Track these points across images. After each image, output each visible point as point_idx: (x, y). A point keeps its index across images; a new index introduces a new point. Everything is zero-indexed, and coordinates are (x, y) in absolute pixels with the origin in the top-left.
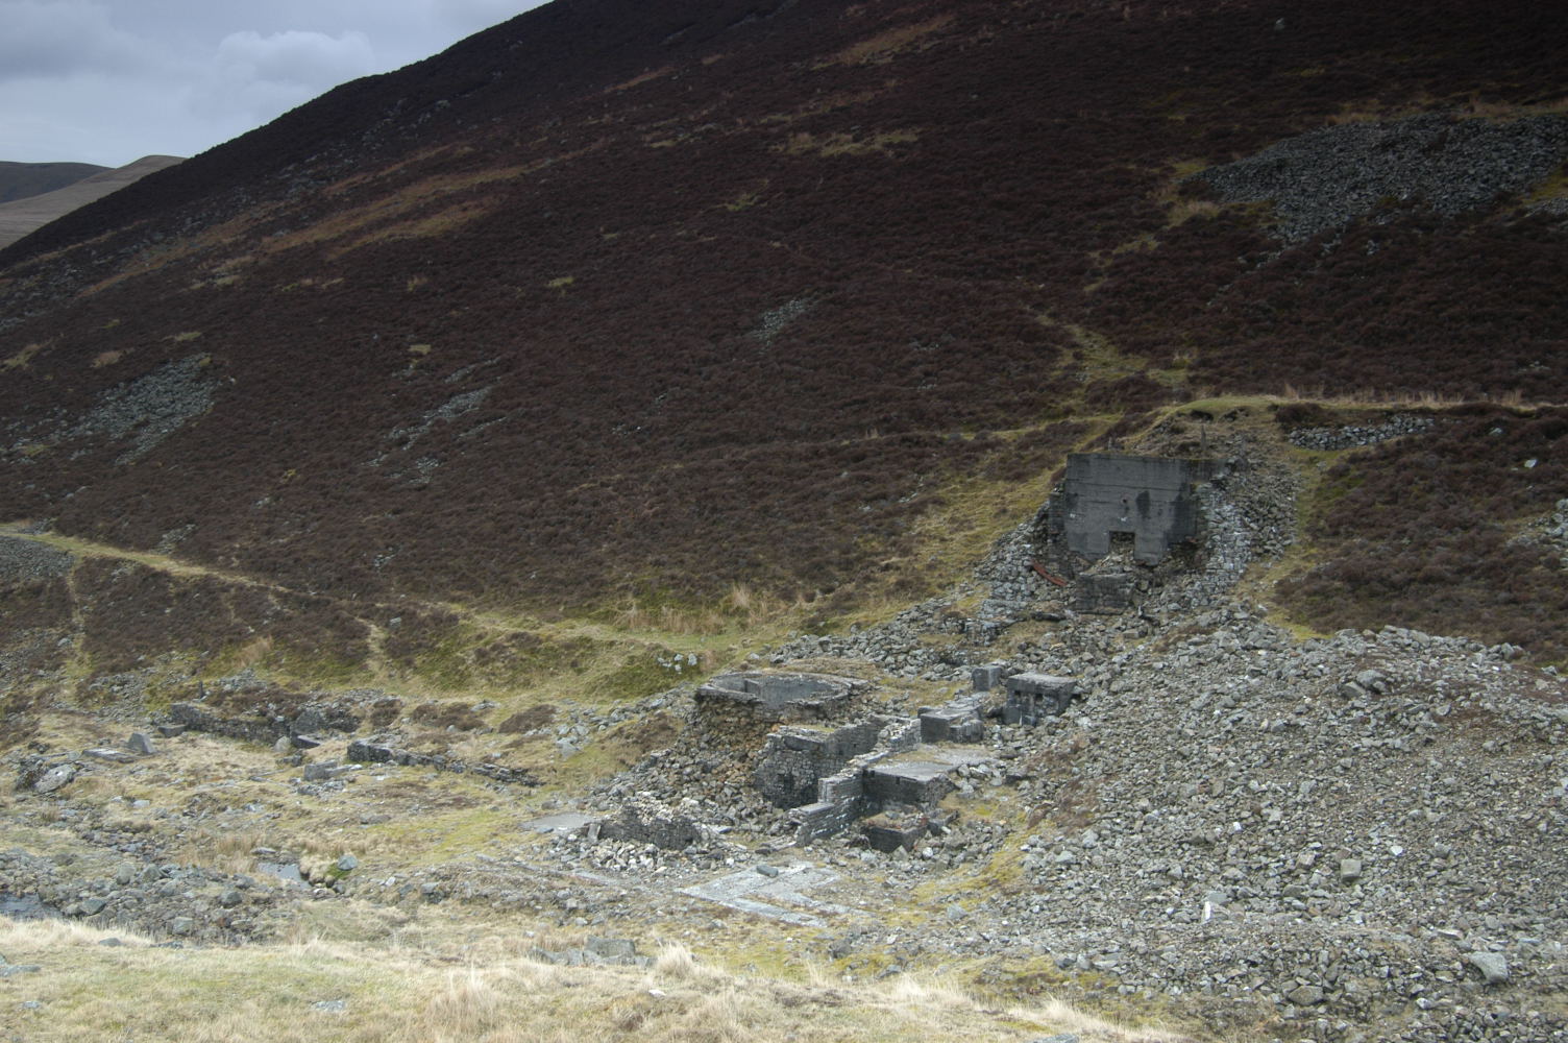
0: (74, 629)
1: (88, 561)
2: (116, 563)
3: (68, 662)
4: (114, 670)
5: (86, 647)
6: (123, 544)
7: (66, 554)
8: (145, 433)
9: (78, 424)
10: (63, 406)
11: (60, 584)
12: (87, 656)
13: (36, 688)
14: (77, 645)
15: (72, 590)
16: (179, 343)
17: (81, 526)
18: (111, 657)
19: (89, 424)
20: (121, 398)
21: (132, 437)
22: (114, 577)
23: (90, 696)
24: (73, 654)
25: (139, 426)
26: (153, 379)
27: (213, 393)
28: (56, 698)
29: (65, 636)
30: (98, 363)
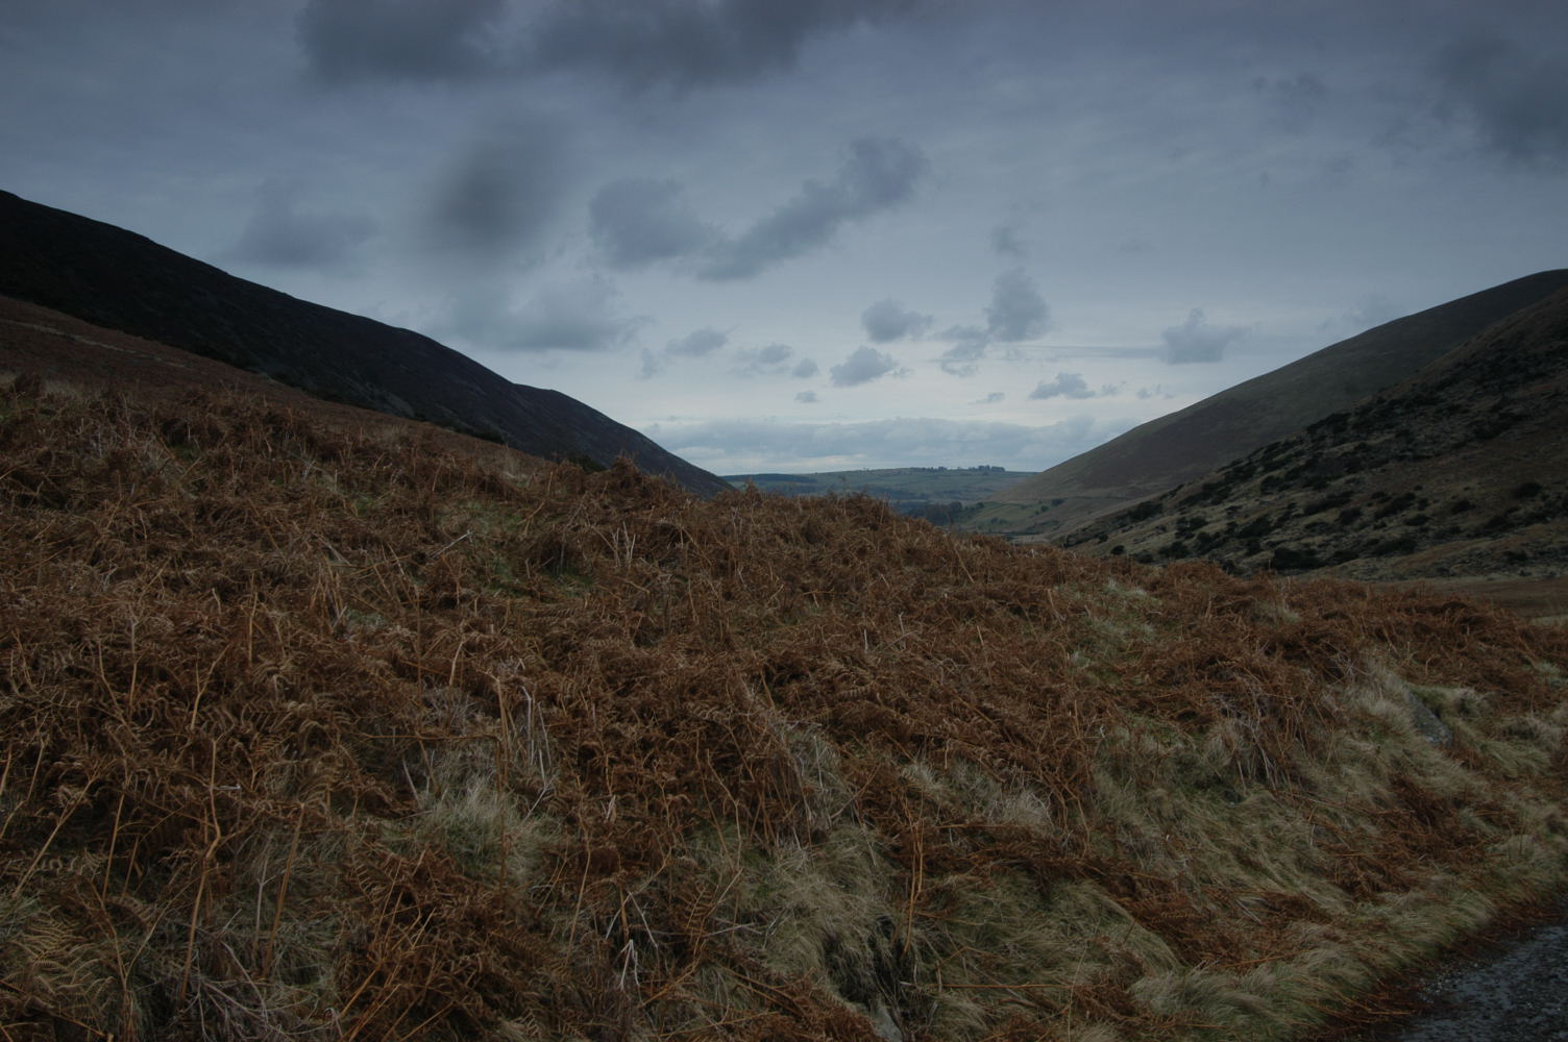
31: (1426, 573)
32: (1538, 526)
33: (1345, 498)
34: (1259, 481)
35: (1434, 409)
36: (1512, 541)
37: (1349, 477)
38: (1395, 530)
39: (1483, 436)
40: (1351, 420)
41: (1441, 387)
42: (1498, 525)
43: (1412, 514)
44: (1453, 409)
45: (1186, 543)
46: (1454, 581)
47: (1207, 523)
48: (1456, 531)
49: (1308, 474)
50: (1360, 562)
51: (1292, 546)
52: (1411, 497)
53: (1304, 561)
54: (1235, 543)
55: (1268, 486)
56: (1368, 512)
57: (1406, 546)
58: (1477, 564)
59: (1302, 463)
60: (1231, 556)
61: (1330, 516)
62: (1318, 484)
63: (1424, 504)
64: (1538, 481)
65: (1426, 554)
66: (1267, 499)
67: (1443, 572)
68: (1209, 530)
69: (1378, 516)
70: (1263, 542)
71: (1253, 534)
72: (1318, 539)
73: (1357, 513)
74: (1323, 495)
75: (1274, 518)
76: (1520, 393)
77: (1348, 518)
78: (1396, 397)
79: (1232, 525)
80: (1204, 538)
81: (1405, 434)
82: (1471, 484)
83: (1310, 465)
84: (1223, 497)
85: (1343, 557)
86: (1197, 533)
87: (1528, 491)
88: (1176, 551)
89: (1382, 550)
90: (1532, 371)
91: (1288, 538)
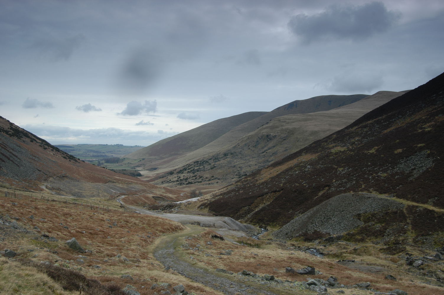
0: (408, 223)
1: (409, 206)
2: (417, 207)
3: (408, 232)
4: (422, 235)
5: (413, 228)
6: (418, 202)
7: (402, 203)
8: (415, 172)
9: (395, 169)
10: (389, 164)
11: (402, 212)
12: (413, 231)
13: (401, 238)
14: (410, 228)
15: (406, 213)
16: (419, 147)
17: (404, 196)
18: (421, 232)
19: (398, 169)
20: (405, 162)
21: (412, 172)
22: (417, 211)
23: (417, 242)
24: (409, 230)
25: (413, 169)
26: (414, 157)
27: (433, 161)
28: (408, 241)
29: (406, 225)
30: (396, 152)
31: (202, 185)
32: (213, 181)
33: (196, 175)
34: (187, 171)
35: (208, 163)
36: (210, 182)
37: (197, 173)
38: (200, 180)
39: (212, 169)
40: (199, 162)
41: (210, 159)
42: (210, 180)
43: (202, 178)
44: (210, 164)
45: (179, 180)
46: (204, 186)
47: (181, 177)
48: (206, 180)
49: (193, 171)
50: (196, 184)
51: (190, 181)
52: (202, 176)
53: (191, 183)
54: (184, 180)
55: (188, 172)
56: (198, 178)
57: (201, 182)
58: (206, 184)
59: (192, 169)
60: (184, 182)
61: (194, 178)
62: (194, 173)
63: (203, 177)
64: (214, 175)
65: (203, 183)
66: (188, 174)
67: (203, 185)
68: (181, 178)
69: (199, 178)
70: (187, 180)
71: (187, 179)
72: (193, 181)
73: (197, 178)
74: (194, 175)
75: (189, 177)
76: (216, 163)
77: (196, 178)
78: (205, 160)
79: (184, 178)
80: (181, 179)
81: (204, 167)
82: (208, 175)
83: (193, 170)
84: (182, 173)
85: (195, 183)
86: (180, 179)
87: (213, 177)
88: (177, 181)
89: (199, 182)
90: (219, 160)
91: (190, 180)
